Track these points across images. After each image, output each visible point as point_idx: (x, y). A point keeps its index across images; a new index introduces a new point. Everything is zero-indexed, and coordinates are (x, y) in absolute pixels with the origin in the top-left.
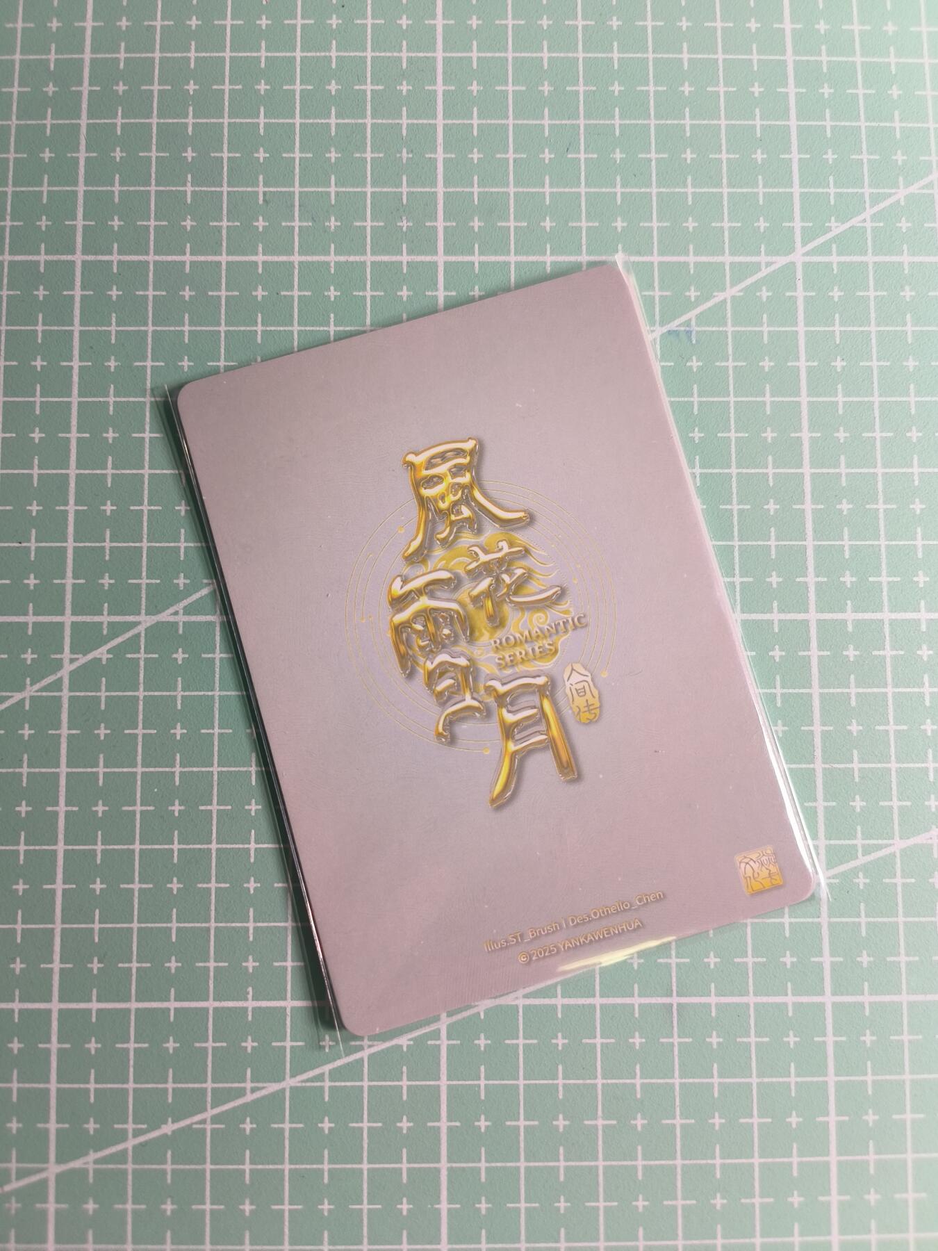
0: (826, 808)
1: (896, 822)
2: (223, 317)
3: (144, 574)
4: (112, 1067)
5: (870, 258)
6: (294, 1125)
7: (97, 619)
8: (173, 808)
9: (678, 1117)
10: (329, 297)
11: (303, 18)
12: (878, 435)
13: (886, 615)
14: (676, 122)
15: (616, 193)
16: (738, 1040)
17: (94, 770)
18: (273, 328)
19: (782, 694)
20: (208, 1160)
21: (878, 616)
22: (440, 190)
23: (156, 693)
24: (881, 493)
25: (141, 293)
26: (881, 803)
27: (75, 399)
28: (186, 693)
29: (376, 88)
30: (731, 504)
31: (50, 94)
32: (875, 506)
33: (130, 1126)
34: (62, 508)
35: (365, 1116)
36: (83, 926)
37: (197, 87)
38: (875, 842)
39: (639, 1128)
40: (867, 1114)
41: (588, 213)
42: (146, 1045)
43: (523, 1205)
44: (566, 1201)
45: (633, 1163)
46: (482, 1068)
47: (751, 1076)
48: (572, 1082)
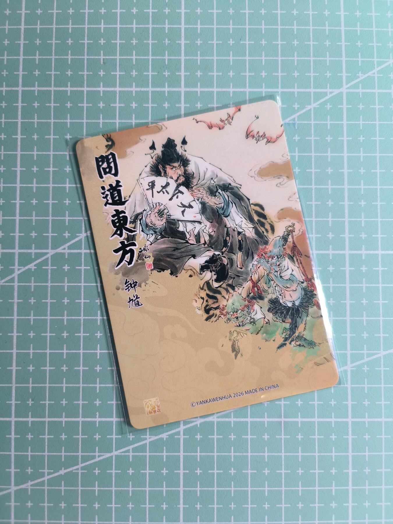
0: (351, 337)
1: (382, 343)
2: (85, 116)
3: (50, 231)
4: (38, 445)
5: (376, 91)
6: (117, 471)
7: (29, 251)
8: (63, 334)
9: (283, 470)
10: (132, 107)
12: (378, 171)
13: (380, 252)
14: (290, 27)
15: (262, 60)
16: (310, 437)
17: (29, 317)
18: (107, 121)
19: (333, 287)
20: (80, 485)
21: (376, 252)
22: (183, 58)
23: (56, 284)
24: (379, 197)
25: (48, 105)
26: (375, 335)
27: (19, 153)
28: (69, 284)
29: (154, 11)
30: (312, 202)
31: (8, 14)
32: (376, 203)
33: (46, 471)
34: (14, 202)
35: (148, 468)
36: (25, 385)
37: (73, 11)
38: (372, 352)
39: (266, 474)
40: (365, 469)
41: (250, 69)
42: (53, 437)
43: (216, 506)
44: (234, 505)
45: (264, 489)
46: (199, 448)
47: (315, 453)
48: (237, 454)
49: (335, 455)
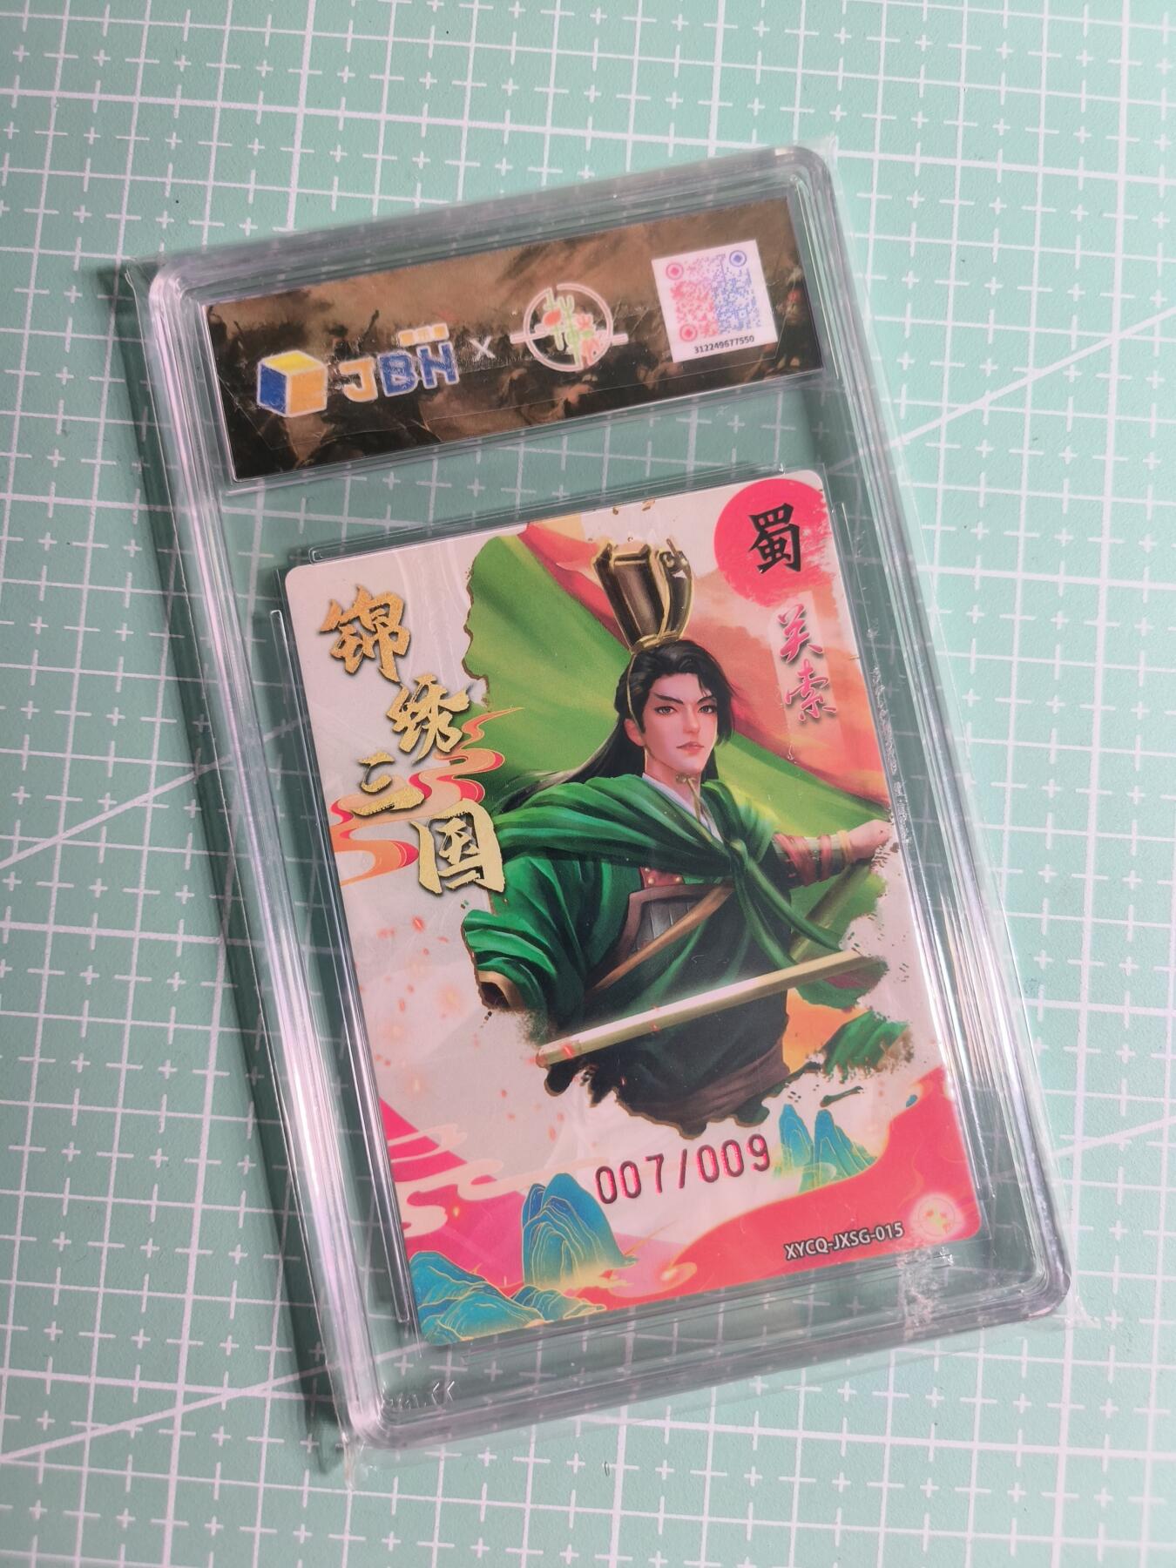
9: (436, 1540)
11: (129, 212)
18: (59, 585)
35: (82, 1505)
39: (391, 1548)
40: (654, 1556)
41: (441, 473)
46: (219, 1466)
47: (525, 1501)
48: (318, 1490)
49: (576, 1513)
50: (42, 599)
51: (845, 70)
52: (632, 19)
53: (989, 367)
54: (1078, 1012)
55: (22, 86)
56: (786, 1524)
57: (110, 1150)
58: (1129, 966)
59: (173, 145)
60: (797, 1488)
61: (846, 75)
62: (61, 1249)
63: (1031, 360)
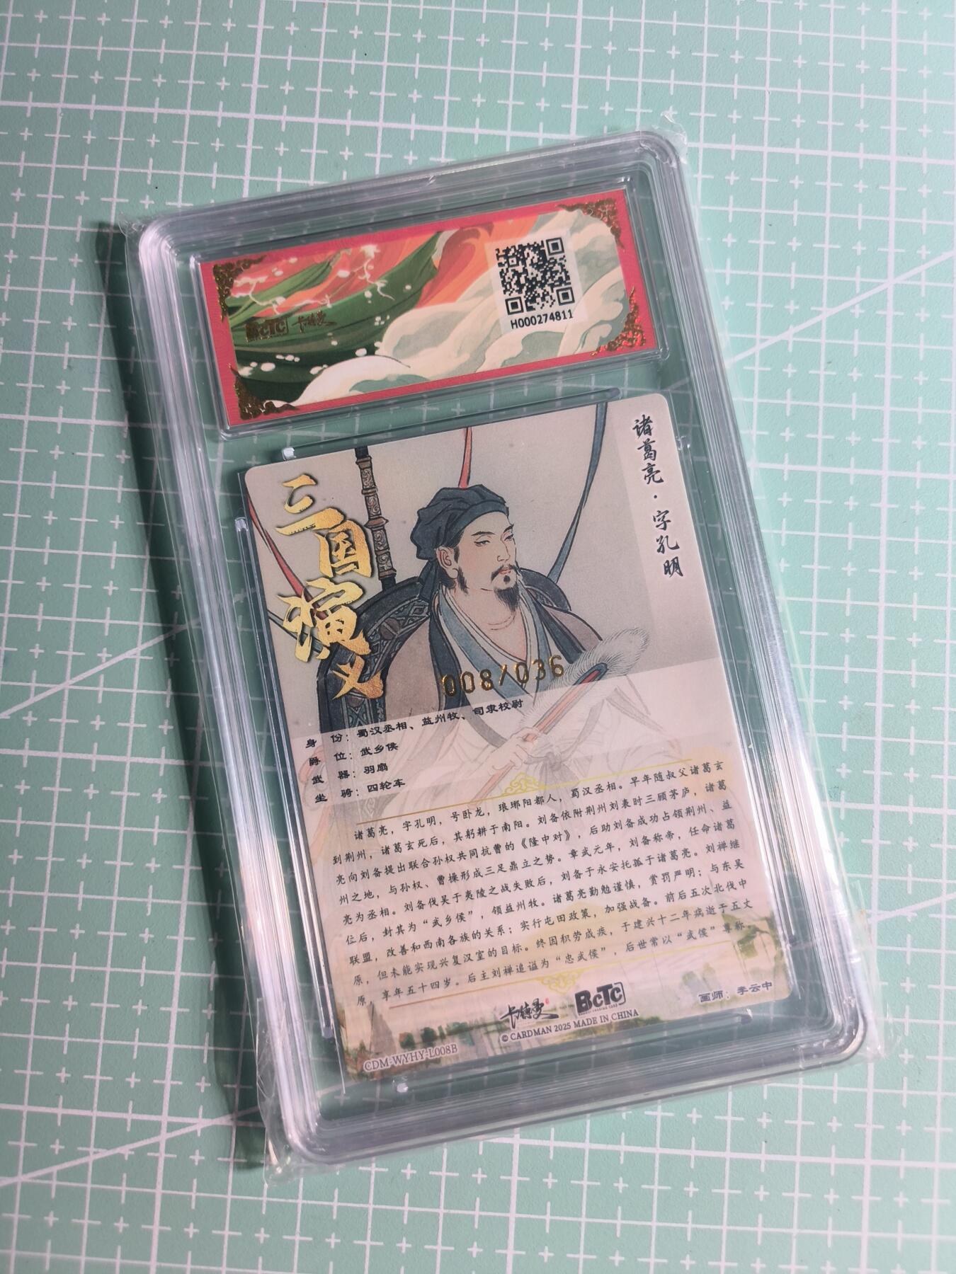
2: (21, 472)
6: (23, 1216)
9: (369, 1239)
10: (120, 460)
11: (119, 196)
16: (430, 1173)
18: (66, 486)
35: (87, 1214)
37: (16, 257)
39: (333, 1246)
40: (543, 1251)
46: (195, 1181)
47: (439, 1207)
48: (275, 1200)
49: (480, 1216)
50: (52, 497)
51: (675, 80)
52: (509, 42)
53: (792, 307)
54: (872, 812)
55: (35, 100)
56: (649, 1223)
57: (108, 930)
58: (912, 775)
59: (153, 144)
60: (656, 1194)
61: (677, 82)
62: (69, 1009)
63: (825, 300)
